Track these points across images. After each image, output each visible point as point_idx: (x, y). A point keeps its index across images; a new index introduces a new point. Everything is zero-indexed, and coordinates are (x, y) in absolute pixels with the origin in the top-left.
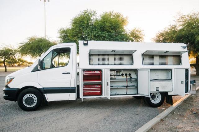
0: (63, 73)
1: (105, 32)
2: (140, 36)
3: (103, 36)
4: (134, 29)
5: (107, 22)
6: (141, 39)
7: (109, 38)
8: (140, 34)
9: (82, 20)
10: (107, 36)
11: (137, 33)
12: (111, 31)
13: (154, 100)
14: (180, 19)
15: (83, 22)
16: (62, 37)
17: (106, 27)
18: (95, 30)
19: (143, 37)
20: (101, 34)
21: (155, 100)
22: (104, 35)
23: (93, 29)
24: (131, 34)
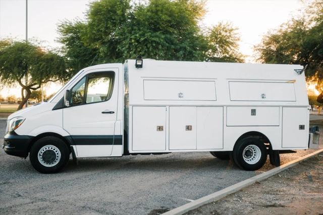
0: (103, 113)
1: (158, 33)
2: (230, 40)
3: (155, 41)
4: (218, 24)
5: (162, 11)
6: (232, 48)
7: (167, 44)
8: (230, 36)
9: (112, 7)
10: (162, 40)
11: (223, 33)
12: (171, 30)
13: (249, 159)
14: (313, 6)
15: (115, 12)
16: (66, 41)
17: (161, 23)
18: (139, 29)
19: (238, 42)
20: (151, 36)
21: (251, 159)
22: (157, 39)
23: (135, 27)
24: (212, 36)
